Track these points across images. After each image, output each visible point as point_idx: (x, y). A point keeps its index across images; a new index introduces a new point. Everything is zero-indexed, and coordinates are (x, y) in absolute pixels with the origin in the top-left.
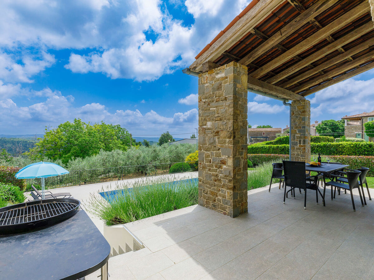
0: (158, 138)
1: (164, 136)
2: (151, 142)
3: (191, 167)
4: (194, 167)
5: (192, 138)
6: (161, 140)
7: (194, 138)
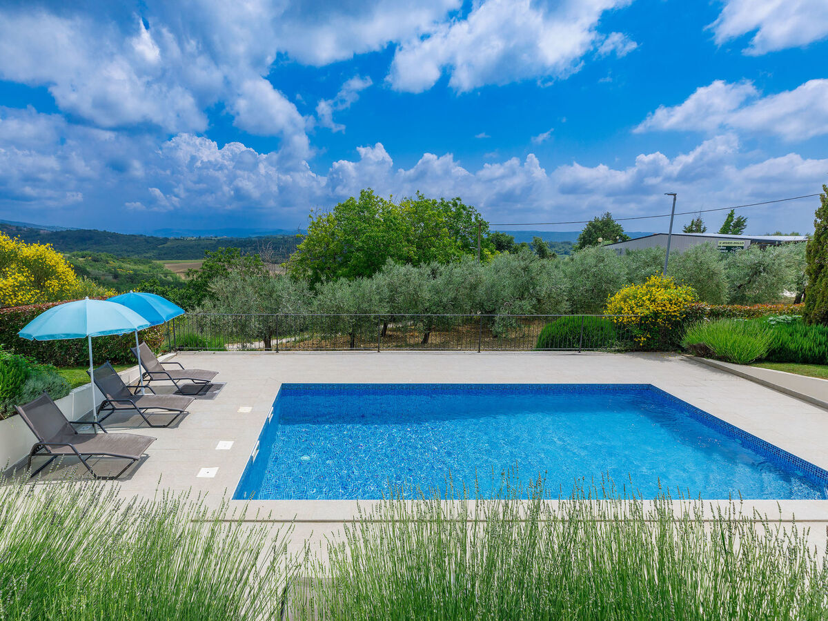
0: (576, 233)
1: (594, 226)
2: (565, 243)
3: (621, 337)
4: (632, 338)
5: (691, 231)
6: (584, 238)
7: (697, 231)
